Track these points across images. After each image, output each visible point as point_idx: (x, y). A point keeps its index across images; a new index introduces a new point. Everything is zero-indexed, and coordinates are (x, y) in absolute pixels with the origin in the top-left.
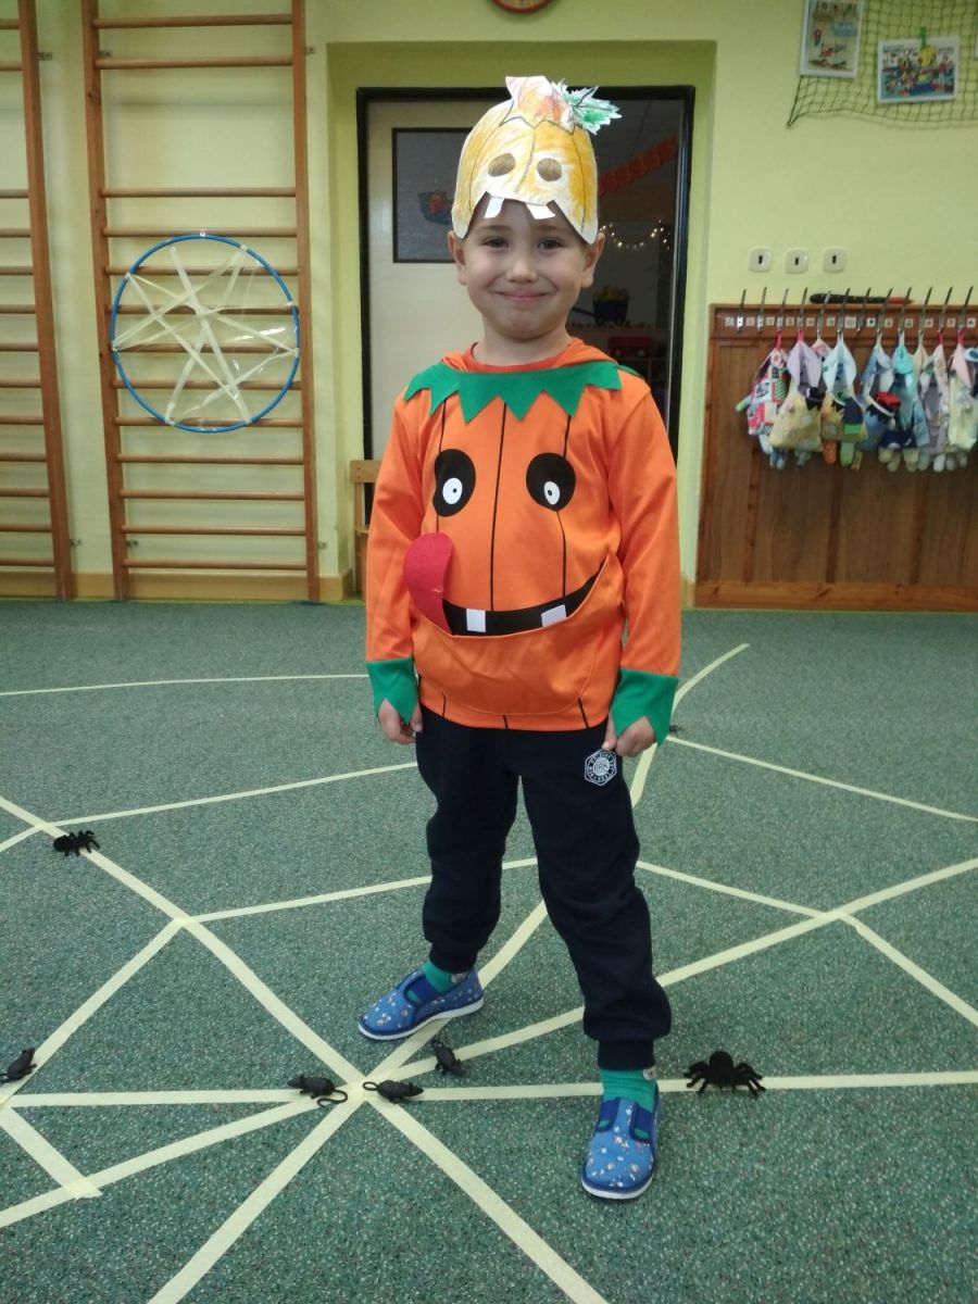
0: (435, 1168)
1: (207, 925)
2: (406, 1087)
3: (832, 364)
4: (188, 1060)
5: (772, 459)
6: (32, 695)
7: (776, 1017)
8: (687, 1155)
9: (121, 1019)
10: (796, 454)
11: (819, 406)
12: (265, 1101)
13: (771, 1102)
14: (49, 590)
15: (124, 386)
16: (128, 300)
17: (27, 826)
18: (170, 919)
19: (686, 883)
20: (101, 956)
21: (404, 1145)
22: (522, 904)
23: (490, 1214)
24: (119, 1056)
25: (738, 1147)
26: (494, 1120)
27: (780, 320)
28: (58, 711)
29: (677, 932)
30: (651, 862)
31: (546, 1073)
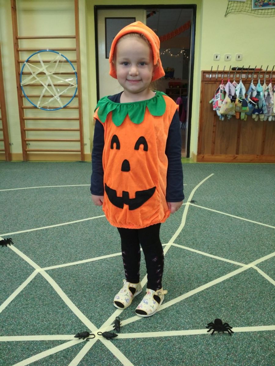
0: (122, 365)
1: (47, 271)
2: (112, 334)
3: (238, 89)
4: (39, 323)
5: (220, 118)
7: (235, 304)
8: (209, 359)
9: (17, 307)
10: (227, 116)
11: (235, 101)
12: (66, 339)
13: (236, 337)
14: (4, 158)
15: (25, 97)
16: (25, 70)
18: (35, 269)
19: (201, 255)
20: (11, 283)
21: (111, 357)
24: (15, 321)
25: (226, 356)
26: (143, 346)
27: (223, 75)
28: (4, 197)
29: (200, 273)
30: (189, 247)
31: (159, 327)
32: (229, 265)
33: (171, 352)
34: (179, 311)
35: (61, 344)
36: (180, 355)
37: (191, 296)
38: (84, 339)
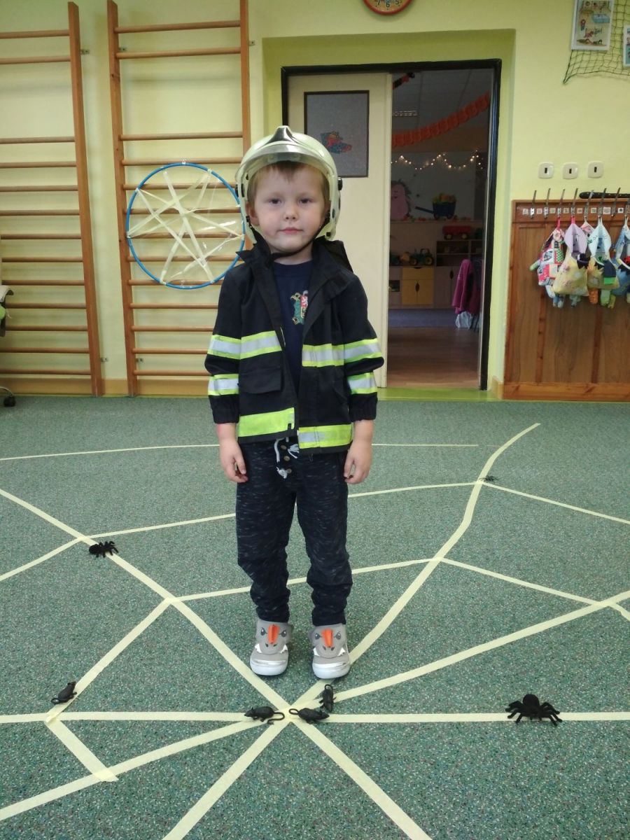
0: (337, 768)
1: (186, 603)
2: (317, 712)
3: (595, 238)
4: (175, 691)
5: (554, 301)
6: (76, 455)
7: (568, 671)
8: (509, 764)
9: (131, 663)
10: (571, 298)
11: (586, 266)
12: (225, 720)
13: (566, 729)
14: (87, 390)
15: (135, 260)
16: (137, 206)
17: (73, 538)
18: (163, 599)
19: (503, 581)
20: (119, 622)
21: (316, 752)
22: (392, 593)
23: (376, 801)
24: (129, 687)
25: (544, 759)
26: (377, 737)
27: (559, 210)
28: (93, 466)
29: (498, 613)
30: (479, 566)
31: (411, 706)
32: (560, 600)
33: (434, 749)
34: (451, 681)
35: (220, 727)
36: (451, 754)
37: (478, 655)
38: (262, 721)
